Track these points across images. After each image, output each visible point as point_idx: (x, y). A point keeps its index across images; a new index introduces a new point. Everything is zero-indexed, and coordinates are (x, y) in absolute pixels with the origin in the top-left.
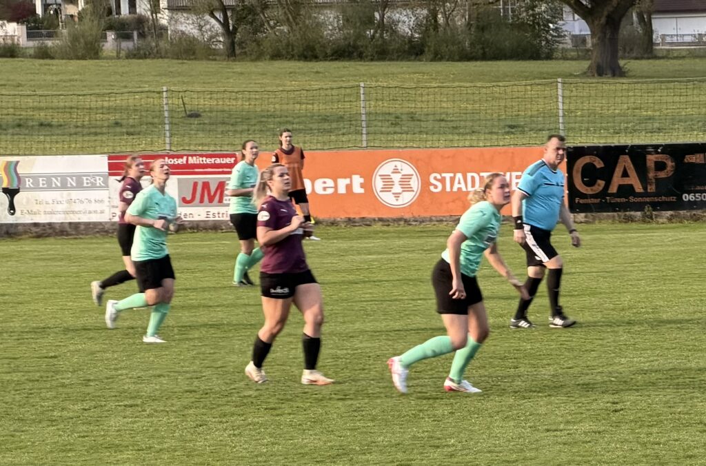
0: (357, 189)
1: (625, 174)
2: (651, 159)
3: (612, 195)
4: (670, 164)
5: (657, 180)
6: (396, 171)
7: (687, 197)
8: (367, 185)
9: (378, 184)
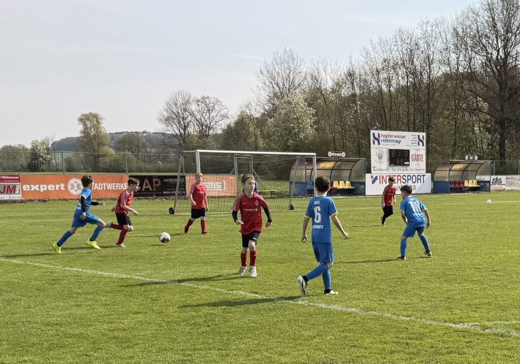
0: (63, 189)
1: (147, 185)
2: (154, 180)
3: (143, 191)
4: (159, 182)
5: (156, 187)
6: (75, 182)
7: (165, 193)
8: (66, 187)
9: (70, 187)
